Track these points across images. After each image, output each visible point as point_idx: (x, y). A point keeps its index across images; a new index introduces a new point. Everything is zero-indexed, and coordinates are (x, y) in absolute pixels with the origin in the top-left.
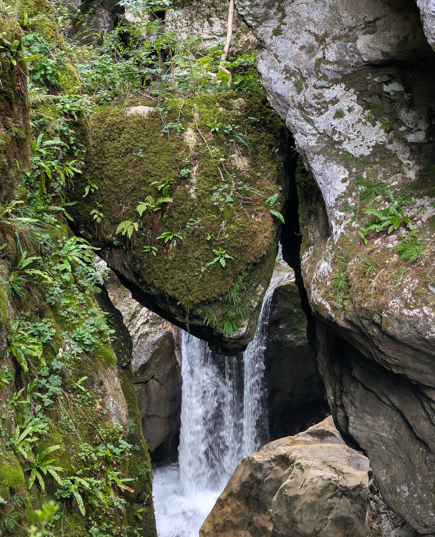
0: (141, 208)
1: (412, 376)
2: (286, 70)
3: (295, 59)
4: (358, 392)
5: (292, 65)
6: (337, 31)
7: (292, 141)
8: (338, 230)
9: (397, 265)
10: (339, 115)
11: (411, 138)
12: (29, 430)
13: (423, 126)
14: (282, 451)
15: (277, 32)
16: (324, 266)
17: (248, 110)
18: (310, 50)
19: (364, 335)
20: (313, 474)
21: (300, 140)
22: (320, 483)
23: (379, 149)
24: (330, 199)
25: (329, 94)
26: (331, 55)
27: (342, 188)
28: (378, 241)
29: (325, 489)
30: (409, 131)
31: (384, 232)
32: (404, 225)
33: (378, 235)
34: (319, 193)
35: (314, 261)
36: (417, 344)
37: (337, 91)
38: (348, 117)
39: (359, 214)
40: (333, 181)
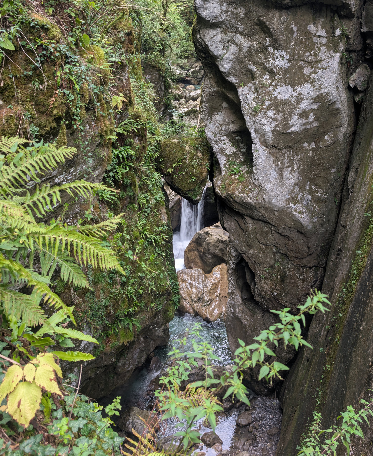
0: (174, 165)
1: (240, 212)
2: (212, 132)
3: (214, 129)
4: (227, 215)
5: (213, 131)
6: (225, 123)
7: (213, 150)
8: (223, 173)
9: (238, 183)
10: (225, 144)
11: (242, 150)
12: (141, 222)
13: (245, 148)
14: (207, 230)
15: (210, 123)
16: (219, 182)
17: (202, 142)
18: (218, 127)
19: (229, 200)
20: (214, 237)
21: (215, 150)
22: (216, 239)
23: (234, 153)
24: (222, 165)
25: (222, 139)
26: (223, 129)
27: (225, 162)
28: (233, 176)
29: (217, 241)
30: (242, 149)
31: (235, 174)
32: (240, 172)
33: (233, 175)
34: (219, 163)
35: (217, 181)
36: (242, 203)
37: (224, 138)
38: (227, 144)
39: (229, 169)
40: (222, 160)
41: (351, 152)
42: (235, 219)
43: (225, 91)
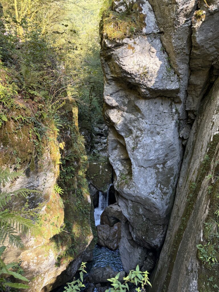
11: (127, 168)
40: (118, 173)
41: (180, 169)
42: (124, 201)
43: (118, 139)
